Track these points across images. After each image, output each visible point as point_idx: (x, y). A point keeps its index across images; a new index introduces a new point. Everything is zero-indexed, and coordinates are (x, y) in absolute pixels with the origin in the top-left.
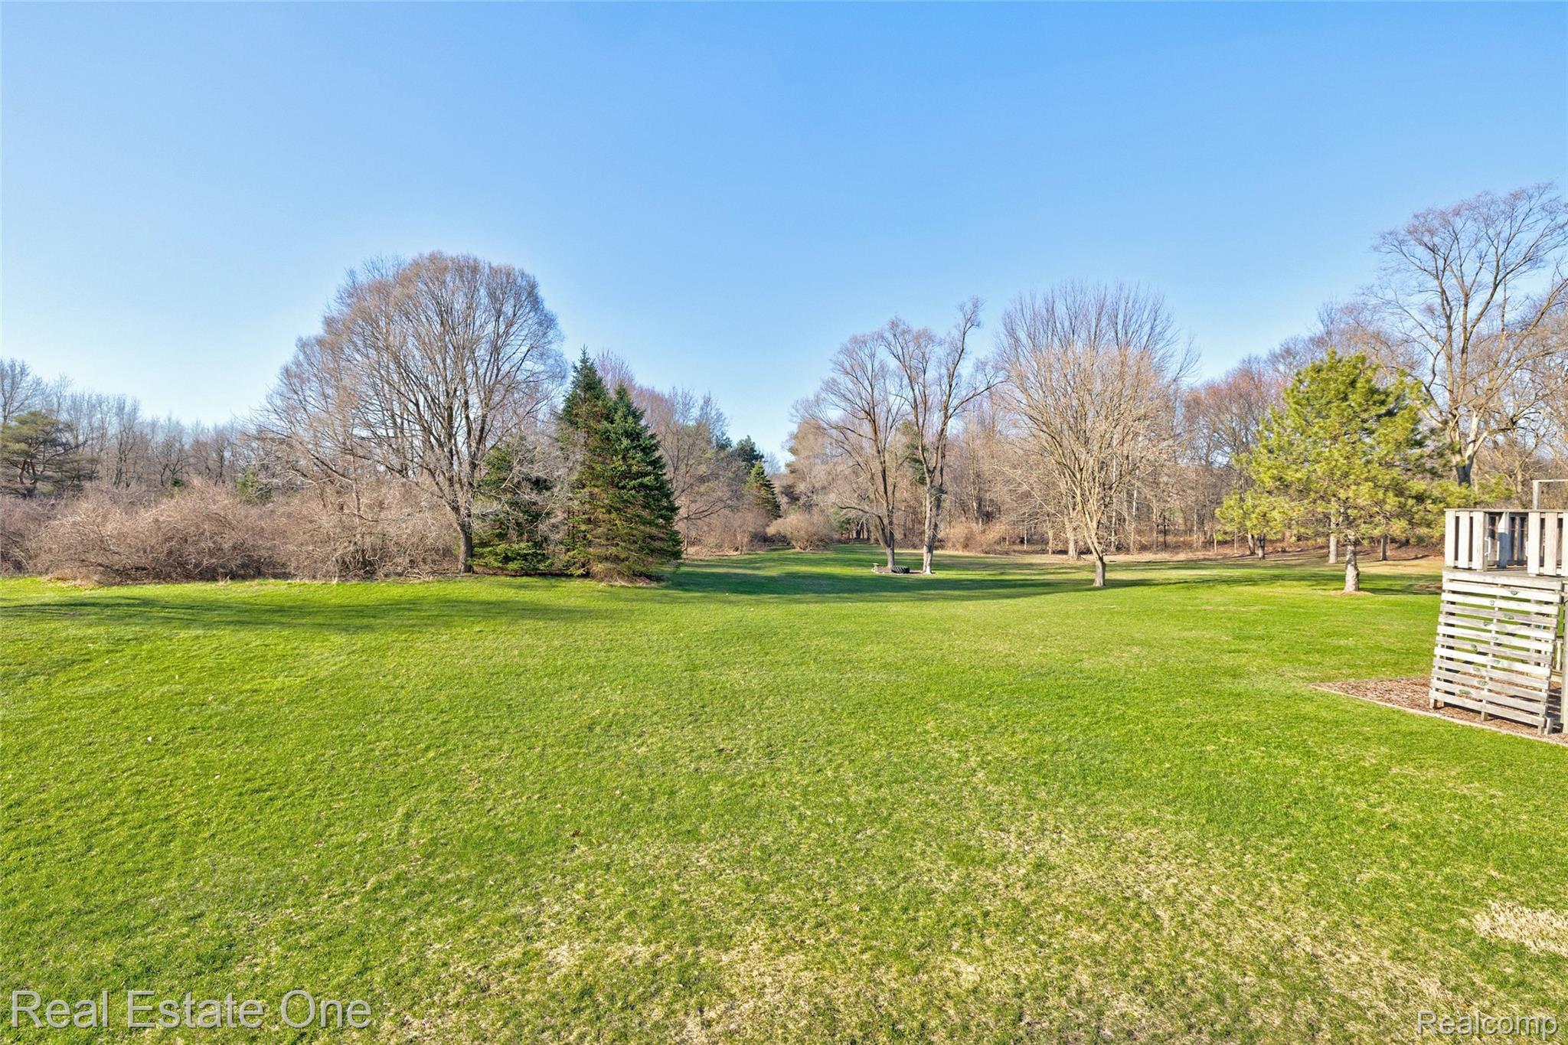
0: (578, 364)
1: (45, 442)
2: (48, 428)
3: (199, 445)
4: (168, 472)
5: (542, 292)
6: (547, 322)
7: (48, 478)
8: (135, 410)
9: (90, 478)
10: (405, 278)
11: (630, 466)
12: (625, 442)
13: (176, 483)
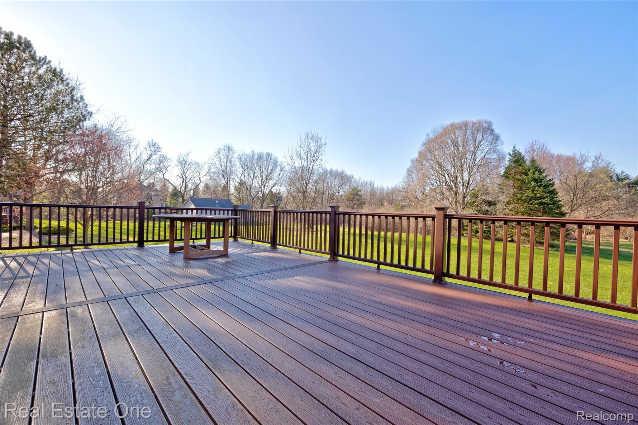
0: (511, 152)
1: (356, 194)
2: (357, 191)
3: (387, 193)
4: (380, 202)
5: (494, 127)
6: (496, 138)
7: (357, 204)
8: (374, 184)
9: (364, 204)
10: (442, 135)
11: (536, 194)
12: (533, 184)
13: (382, 205)
